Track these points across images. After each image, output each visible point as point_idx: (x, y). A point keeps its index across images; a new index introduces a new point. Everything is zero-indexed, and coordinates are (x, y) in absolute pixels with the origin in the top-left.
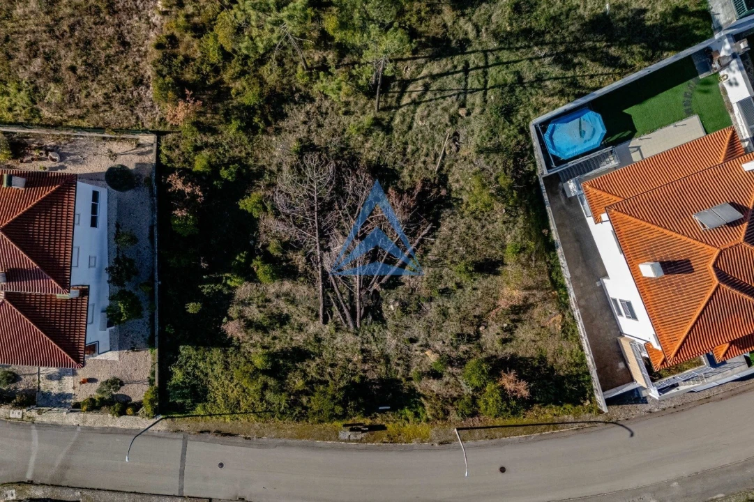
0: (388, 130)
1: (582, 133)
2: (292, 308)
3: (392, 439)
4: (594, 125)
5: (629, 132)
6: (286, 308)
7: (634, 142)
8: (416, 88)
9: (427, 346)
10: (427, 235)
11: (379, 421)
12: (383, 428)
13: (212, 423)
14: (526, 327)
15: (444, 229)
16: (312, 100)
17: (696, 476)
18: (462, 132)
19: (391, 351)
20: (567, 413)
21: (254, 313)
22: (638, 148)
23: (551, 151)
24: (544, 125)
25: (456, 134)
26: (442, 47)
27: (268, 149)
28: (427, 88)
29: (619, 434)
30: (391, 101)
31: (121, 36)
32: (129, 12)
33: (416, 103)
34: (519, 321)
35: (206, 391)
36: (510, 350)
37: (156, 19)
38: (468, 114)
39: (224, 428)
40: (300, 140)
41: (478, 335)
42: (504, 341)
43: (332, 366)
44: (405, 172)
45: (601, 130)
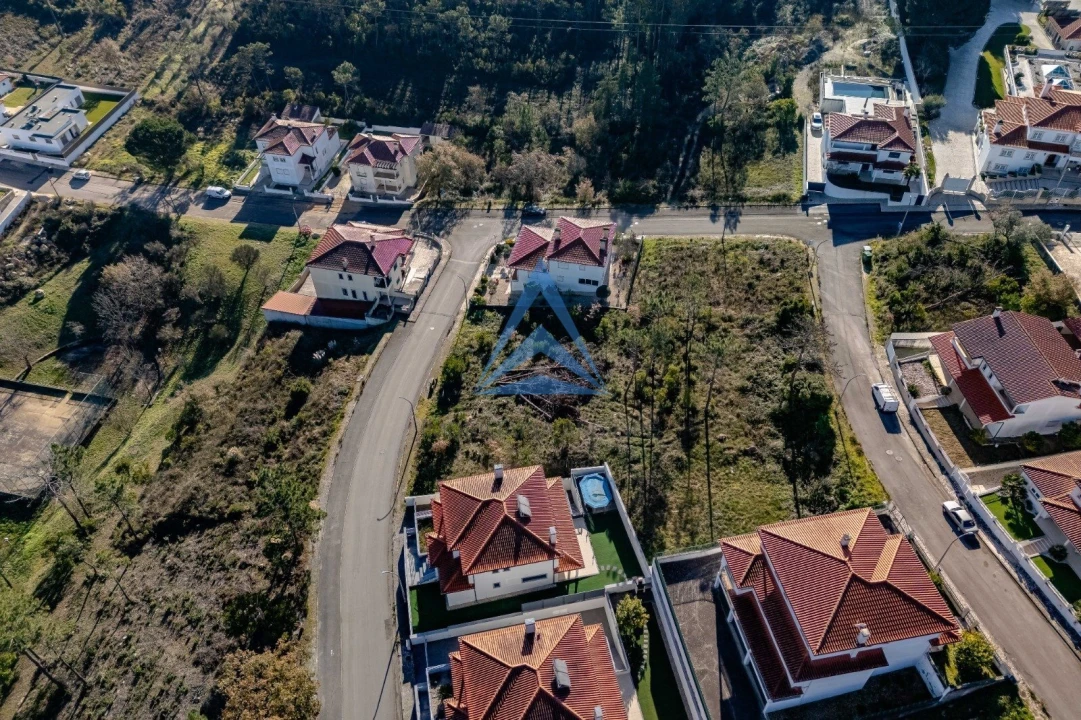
0: (613, 400)
1: (596, 495)
3: (421, 401)
4: (600, 502)
5: (592, 528)
7: (585, 532)
8: (636, 413)
9: (475, 417)
10: (545, 416)
11: (434, 396)
12: (430, 397)
13: (457, 326)
14: (473, 465)
15: (546, 424)
17: (339, 555)
18: (606, 435)
19: (476, 401)
20: (410, 477)
21: (516, 345)
22: (580, 533)
23: (586, 477)
24: (604, 475)
25: (606, 431)
26: (659, 427)
27: (612, 351)
28: (636, 418)
29: (384, 511)
30: (631, 402)
31: (680, 298)
33: (627, 412)
34: (479, 461)
35: (477, 324)
36: (460, 456)
38: (617, 436)
39: (452, 331)
41: (474, 441)
42: (467, 453)
43: (476, 375)
44: (587, 408)
45: (595, 506)
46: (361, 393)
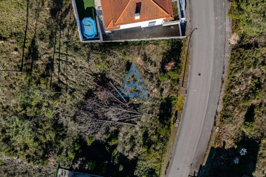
0: (74, 90)
1: (89, 25)
2: (129, 134)
3: (181, 109)
4: (87, 21)
5: (93, 9)
6: (129, 136)
8: (62, 78)
9: (151, 91)
10: (113, 84)
11: (174, 112)
12: (177, 112)
13: (163, 169)
14: (152, 57)
15: (112, 78)
16: (59, 113)
18: (80, 65)
19: (151, 104)
20: (185, 49)
21: (128, 147)
22: (99, 7)
23: (93, 37)
24: (84, 38)
25: (80, 67)
26: (50, 66)
27: (72, 131)
28: (62, 74)
29: (195, 33)
30: (64, 87)
32: (15, 169)
33: (67, 79)
34: (149, 59)
35: (152, 169)
36: (158, 64)
37: (19, 161)
38: (74, 62)
39: (166, 165)
40: (71, 120)
41: (151, 74)
42: (155, 65)
43: (152, 124)
44: (90, 87)
45: (90, 19)
46: (215, 118)
